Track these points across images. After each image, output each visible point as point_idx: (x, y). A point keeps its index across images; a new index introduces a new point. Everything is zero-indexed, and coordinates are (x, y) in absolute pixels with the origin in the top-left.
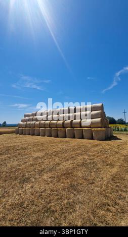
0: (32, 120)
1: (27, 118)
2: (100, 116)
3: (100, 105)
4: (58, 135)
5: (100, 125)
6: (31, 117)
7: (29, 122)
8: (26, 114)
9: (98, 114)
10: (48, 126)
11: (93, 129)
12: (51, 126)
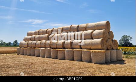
0: (34, 39)
1: (30, 37)
2: (102, 36)
3: (104, 22)
4: (57, 57)
5: (100, 47)
6: (34, 36)
7: (30, 42)
8: (29, 32)
9: (100, 33)
10: (49, 47)
11: (91, 51)
12: (52, 46)
